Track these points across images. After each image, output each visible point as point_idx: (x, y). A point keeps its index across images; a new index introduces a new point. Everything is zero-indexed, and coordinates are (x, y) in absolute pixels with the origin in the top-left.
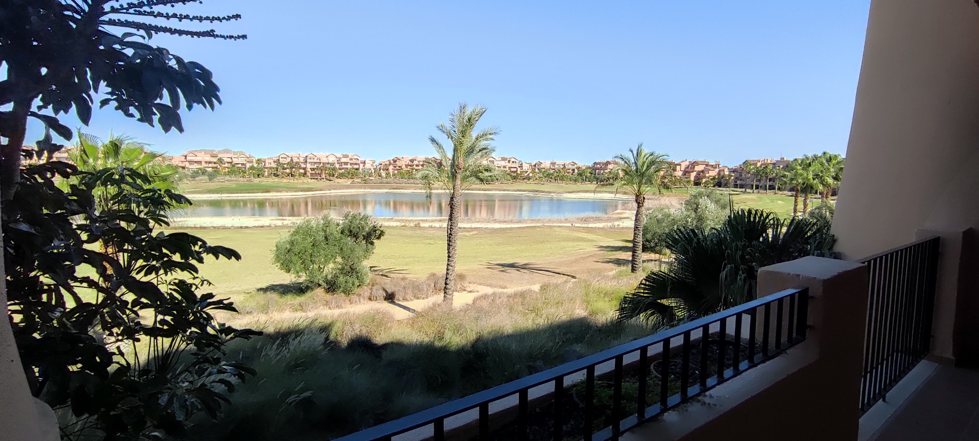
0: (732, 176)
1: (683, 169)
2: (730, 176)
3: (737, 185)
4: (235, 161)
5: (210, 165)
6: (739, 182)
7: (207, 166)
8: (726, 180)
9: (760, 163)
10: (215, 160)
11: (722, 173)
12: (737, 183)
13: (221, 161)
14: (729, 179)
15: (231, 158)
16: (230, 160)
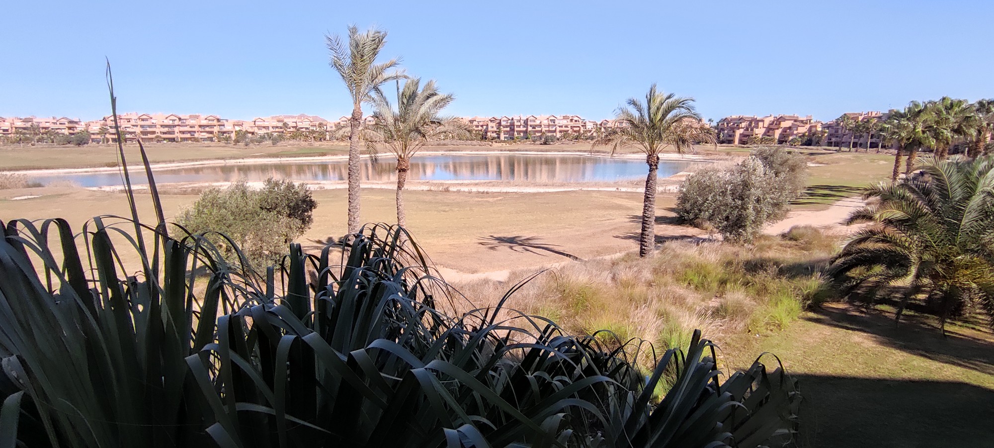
0: (825, 133)
1: (766, 125)
2: (823, 132)
3: (831, 143)
4: (300, 125)
5: (277, 130)
6: (833, 140)
7: (274, 130)
8: (818, 137)
9: (863, 116)
10: (281, 124)
11: (813, 130)
12: (832, 141)
13: (285, 125)
14: (822, 135)
15: (296, 122)
16: (294, 125)
